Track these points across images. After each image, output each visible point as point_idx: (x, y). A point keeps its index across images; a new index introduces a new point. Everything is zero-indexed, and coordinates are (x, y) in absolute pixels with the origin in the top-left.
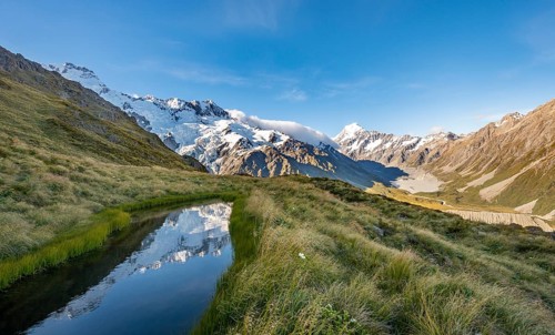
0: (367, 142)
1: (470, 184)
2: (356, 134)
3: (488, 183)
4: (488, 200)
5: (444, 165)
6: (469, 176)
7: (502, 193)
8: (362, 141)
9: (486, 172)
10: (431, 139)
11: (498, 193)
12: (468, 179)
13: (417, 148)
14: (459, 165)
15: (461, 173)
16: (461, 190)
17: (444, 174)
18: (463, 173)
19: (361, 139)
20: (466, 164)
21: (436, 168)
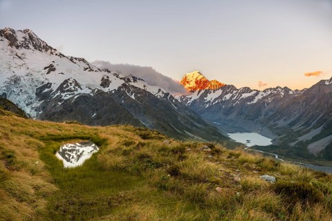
0: (207, 92)
1: (300, 139)
2: (196, 82)
3: (316, 138)
4: (315, 154)
5: (279, 119)
6: (300, 131)
7: (327, 148)
8: (203, 91)
9: (315, 127)
10: (269, 92)
11: (323, 148)
12: (300, 133)
13: (255, 101)
14: (292, 119)
15: (294, 128)
16: (293, 144)
17: (278, 128)
18: (295, 128)
19: (202, 88)
20: (299, 119)
21: (271, 123)
